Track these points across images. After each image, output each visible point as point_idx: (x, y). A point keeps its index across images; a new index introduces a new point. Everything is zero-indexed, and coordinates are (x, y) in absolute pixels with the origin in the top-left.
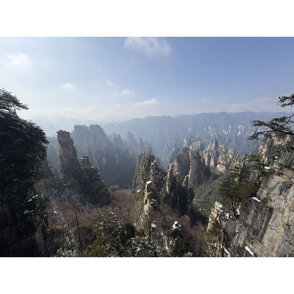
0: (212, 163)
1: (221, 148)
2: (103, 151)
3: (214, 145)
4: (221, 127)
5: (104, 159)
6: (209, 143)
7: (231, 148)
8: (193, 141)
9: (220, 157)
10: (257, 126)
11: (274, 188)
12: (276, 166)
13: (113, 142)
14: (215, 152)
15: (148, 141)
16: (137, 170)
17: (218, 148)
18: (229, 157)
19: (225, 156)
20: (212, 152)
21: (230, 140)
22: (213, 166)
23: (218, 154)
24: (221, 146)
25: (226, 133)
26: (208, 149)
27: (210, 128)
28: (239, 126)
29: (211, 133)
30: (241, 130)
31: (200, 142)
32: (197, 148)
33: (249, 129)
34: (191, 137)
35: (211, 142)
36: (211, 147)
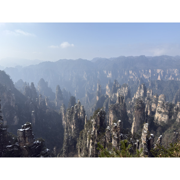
2: (14, 106)
3: (142, 91)
5: (16, 117)
8: (119, 88)
13: (24, 92)
15: (65, 89)
16: (67, 129)
17: (146, 94)
26: (136, 96)
28: (158, 71)
29: (133, 77)
30: (161, 74)
31: (127, 88)
32: (125, 95)
33: (167, 73)
34: (116, 83)
35: (139, 88)
36: (139, 94)
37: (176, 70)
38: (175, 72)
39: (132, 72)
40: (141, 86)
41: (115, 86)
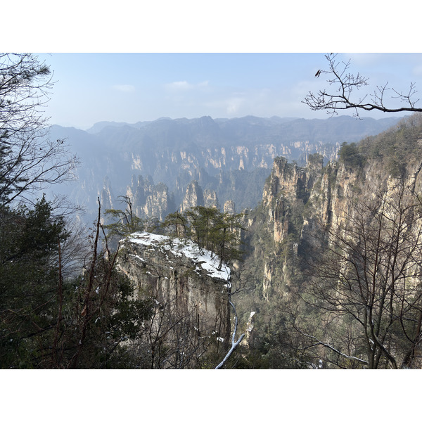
1: (210, 201)
3: (195, 197)
7: (227, 199)
8: (149, 193)
17: (203, 203)
21: (227, 181)
24: (209, 197)
27: (183, 155)
28: (240, 149)
29: (189, 167)
30: (244, 156)
31: (165, 193)
32: (160, 210)
33: (256, 154)
34: (143, 184)
35: (188, 190)
36: (189, 203)
37: (272, 146)
38: (271, 150)
39: (187, 156)
40: (191, 186)
41: (141, 190)
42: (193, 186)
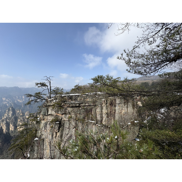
0: (12, 128)
1: (19, 113)
3: (11, 112)
4: (15, 97)
6: (5, 112)
7: (27, 111)
9: (19, 120)
10: (29, 97)
11: (42, 128)
12: (41, 116)
14: (13, 118)
17: (15, 114)
18: (26, 118)
19: (23, 118)
20: (10, 119)
22: (13, 130)
23: (16, 119)
24: (18, 112)
25: (21, 102)
26: (5, 117)
35: (7, 110)
36: (8, 115)
39: (6, 99)
40: (9, 109)
42: (10, 108)
